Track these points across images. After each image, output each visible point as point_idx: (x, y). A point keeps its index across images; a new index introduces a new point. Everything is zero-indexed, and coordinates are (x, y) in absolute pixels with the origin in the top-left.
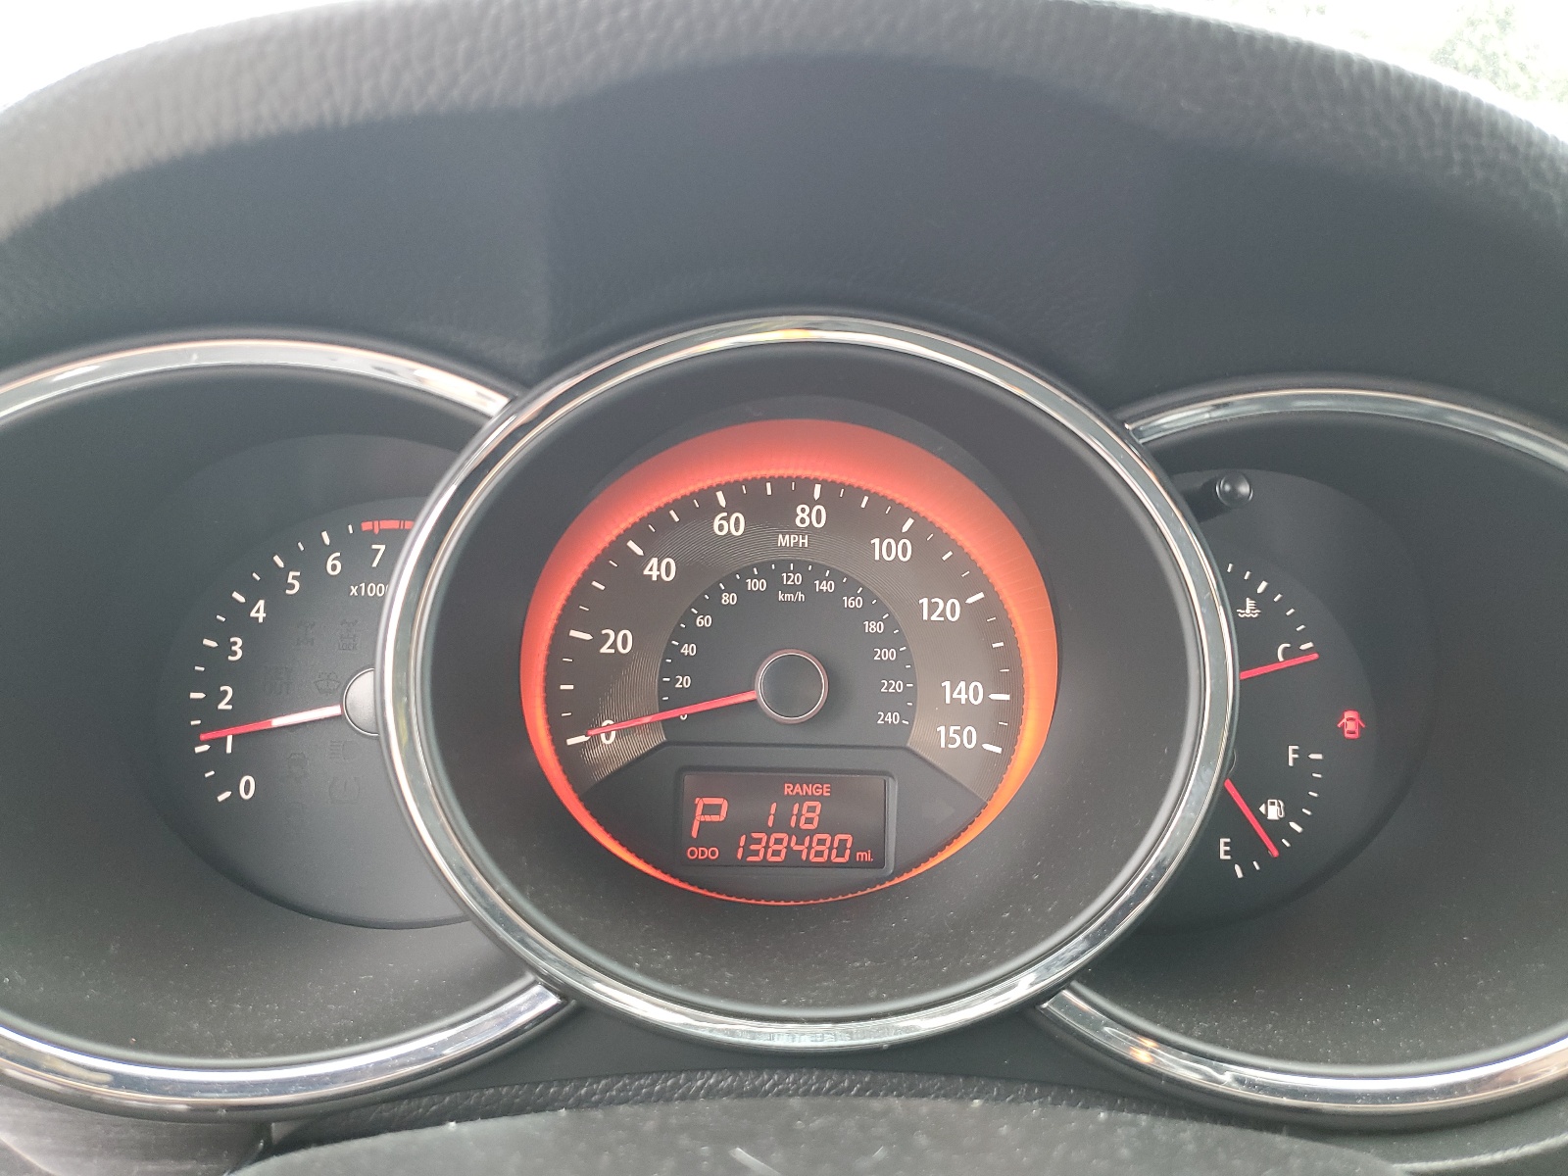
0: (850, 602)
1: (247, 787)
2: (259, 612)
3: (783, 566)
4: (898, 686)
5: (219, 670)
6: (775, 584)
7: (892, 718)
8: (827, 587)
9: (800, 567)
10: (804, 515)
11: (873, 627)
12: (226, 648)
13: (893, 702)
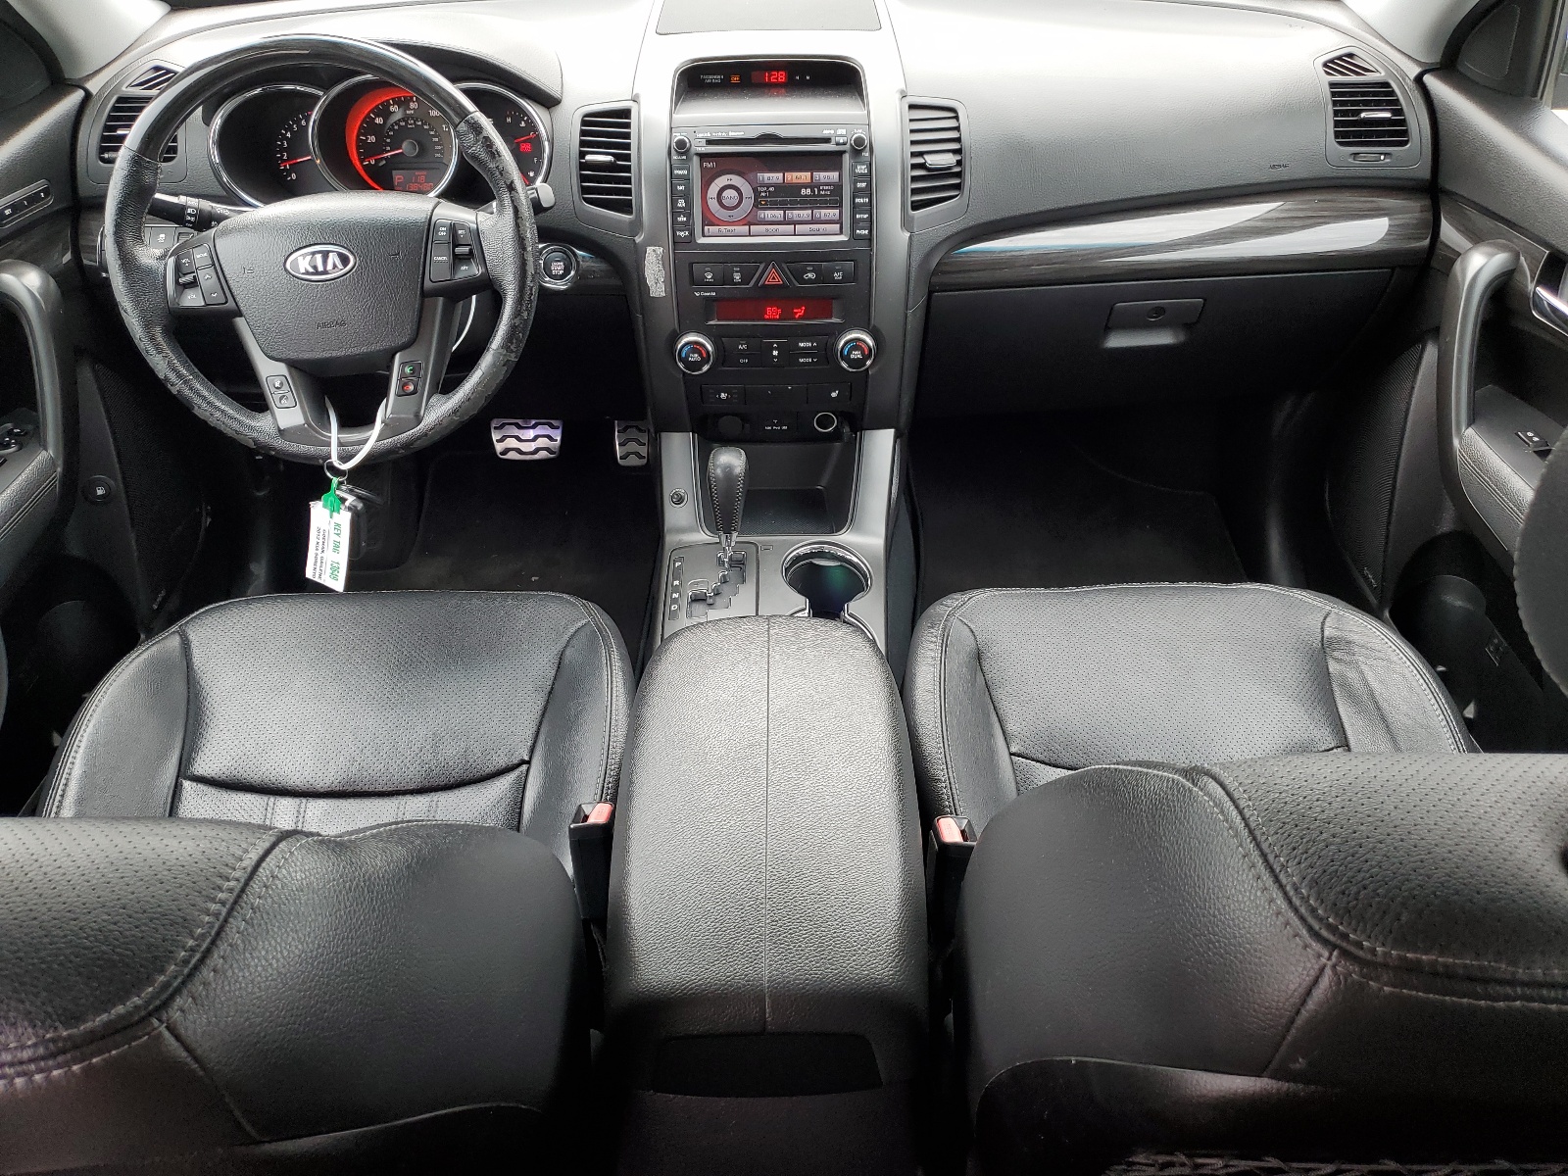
0: (425, 127)
1: (294, 176)
2: (289, 135)
3: (408, 119)
4: (440, 148)
5: (282, 150)
6: (407, 123)
7: (439, 155)
8: (420, 123)
9: (413, 119)
10: (412, 105)
11: (432, 133)
12: (283, 143)
13: (438, 151)
